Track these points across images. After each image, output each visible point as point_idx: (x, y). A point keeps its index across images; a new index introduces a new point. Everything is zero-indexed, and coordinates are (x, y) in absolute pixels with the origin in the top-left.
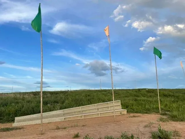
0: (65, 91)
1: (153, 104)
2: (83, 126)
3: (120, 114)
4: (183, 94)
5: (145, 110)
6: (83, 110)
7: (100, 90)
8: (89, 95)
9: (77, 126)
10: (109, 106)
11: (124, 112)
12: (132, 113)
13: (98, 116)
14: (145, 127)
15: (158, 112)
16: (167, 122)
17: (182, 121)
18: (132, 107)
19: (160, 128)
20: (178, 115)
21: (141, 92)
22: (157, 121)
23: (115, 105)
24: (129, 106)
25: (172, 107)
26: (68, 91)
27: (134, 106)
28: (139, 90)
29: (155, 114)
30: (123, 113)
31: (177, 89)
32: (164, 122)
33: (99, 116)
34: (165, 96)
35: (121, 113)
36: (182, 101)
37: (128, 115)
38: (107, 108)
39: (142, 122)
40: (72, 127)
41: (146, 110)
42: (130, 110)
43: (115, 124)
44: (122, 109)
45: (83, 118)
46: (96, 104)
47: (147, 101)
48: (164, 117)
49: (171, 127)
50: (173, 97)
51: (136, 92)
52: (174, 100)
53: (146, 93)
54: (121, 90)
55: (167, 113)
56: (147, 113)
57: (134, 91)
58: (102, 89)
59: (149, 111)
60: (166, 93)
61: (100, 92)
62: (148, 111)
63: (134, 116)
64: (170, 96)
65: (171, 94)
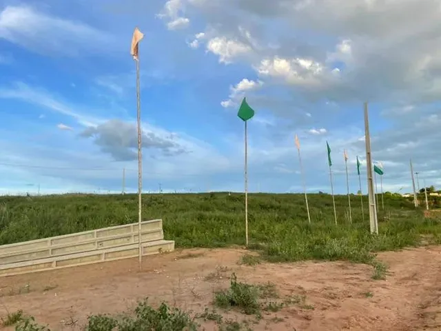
0: (19, 197)
1: (236, 225)
2: (47, 289)
3: (158, 253)
4: (297, 203)
5: (215, 239)
6: (54, 246)
7: (121, 194)
8: (85, 208)
9: (29, 291)
10: (132, 232)
11: (169, 246)
12: (187, 248)
13: (99, 259)
14: (209, 278)
15: (244, 244)
16: (257, 265)
17: (287, 260)
18: (190, 234)
19: (233, 281)
20: (281, 249)
21: (215, 200)
22: (237, 263)
23: (143, 231)
24: (182, 232)
25: (272, 232)
26: (28, 195)
27: (194, 231)
28: (212, 194)
29: (236, 248)
30: (164, 249)
31: (287, 194)
32: (250, 264)
33: (103, 260)
34: (263, 207)
35: (160, 249)
36: (293, 218)
37: (177, 254)
38: (126, 239)
39: (203, 267)
40: (11, 294)
41: (218, 240)
42: (185, 241)
43: (139, 277)
44: (165, 239)
45: (54, 266)
46: (95, 231)
47: (224, 219)
48: (254, 254)
49: (261, 276)
50: (278, 210)
51: (206, 199)
52: (278, 218)
53: (225, 202)
54: (174, 194)
55: (261, 244)
56: (219, 246)
57: (200, 197)
58: (127, 193)
59: (225, 240)
60: (265, 201)
61: (118, 200)
62: (222, 242)
63: (190, 256)
64: (272, 207)
65: (275, 203)
